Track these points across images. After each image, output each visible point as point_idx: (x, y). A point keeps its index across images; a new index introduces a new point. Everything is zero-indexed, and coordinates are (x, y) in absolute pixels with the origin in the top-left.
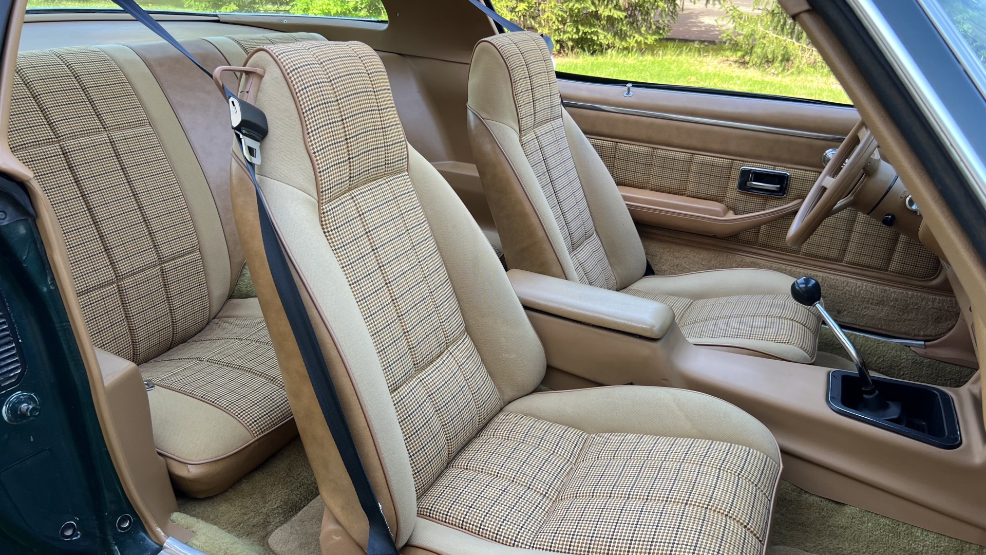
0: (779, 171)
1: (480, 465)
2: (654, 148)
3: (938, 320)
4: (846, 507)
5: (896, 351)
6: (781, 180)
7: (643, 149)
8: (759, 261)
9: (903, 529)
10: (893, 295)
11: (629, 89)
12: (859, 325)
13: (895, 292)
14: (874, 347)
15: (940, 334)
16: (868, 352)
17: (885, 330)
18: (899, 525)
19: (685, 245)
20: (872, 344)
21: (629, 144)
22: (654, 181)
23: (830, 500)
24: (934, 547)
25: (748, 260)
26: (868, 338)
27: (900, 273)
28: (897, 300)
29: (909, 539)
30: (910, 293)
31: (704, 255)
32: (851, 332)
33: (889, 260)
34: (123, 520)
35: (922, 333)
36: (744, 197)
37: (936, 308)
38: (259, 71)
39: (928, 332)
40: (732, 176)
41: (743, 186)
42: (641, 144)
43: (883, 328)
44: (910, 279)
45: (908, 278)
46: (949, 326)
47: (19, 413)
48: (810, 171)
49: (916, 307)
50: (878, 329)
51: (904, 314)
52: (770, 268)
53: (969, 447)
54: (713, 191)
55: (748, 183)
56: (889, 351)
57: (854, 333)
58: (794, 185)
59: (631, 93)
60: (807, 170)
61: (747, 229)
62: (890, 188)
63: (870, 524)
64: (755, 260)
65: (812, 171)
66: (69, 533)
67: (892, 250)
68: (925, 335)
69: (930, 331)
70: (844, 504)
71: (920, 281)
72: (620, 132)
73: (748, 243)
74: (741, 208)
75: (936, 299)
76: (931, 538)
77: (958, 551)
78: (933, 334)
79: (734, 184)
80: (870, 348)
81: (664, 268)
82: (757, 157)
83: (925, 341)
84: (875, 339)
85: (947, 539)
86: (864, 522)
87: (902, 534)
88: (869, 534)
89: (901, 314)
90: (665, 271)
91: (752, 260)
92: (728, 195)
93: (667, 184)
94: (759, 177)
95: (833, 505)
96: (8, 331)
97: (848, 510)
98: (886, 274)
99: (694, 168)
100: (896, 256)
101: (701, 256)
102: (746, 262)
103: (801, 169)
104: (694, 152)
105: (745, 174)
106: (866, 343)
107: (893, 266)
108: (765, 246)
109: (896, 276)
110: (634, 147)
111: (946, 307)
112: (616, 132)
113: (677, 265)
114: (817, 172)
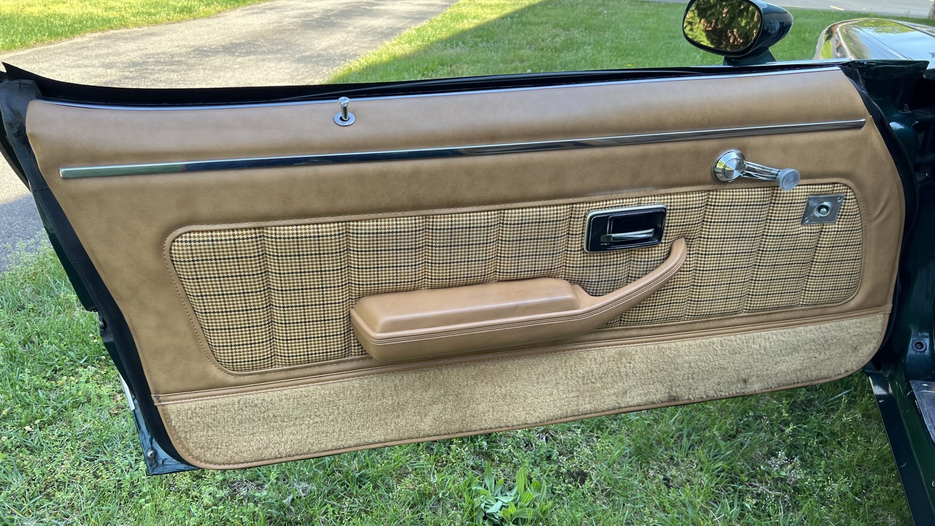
2: (426, 216)
6: (655, 218)
7: (405, 222)
10: (808, 335)
13: (811, 331)
21: (374, 220)
28: (813, 340)
30: (828, 325)
36: (595, 259)
37: (858, 335)
39: (849, 367)
40: (575, 230)
41: (594, 244)
44: (827, 307)
48: (692, 192)
49: (834, 341)
55: (603, 237)
58: (673, 223)
59: (349, 114)
60: (689, 192)
65: (695, 192)
69: (851, 364)
71: (836, 307)
72: (350, 201)
78: (855, 367)
79: (579, 242)
93: (461, 271)
104: (503, 206)
105: (598, 225)
109: (812, 309)
111: (867, 330)
112: (341, 204)
114: (705, 191)
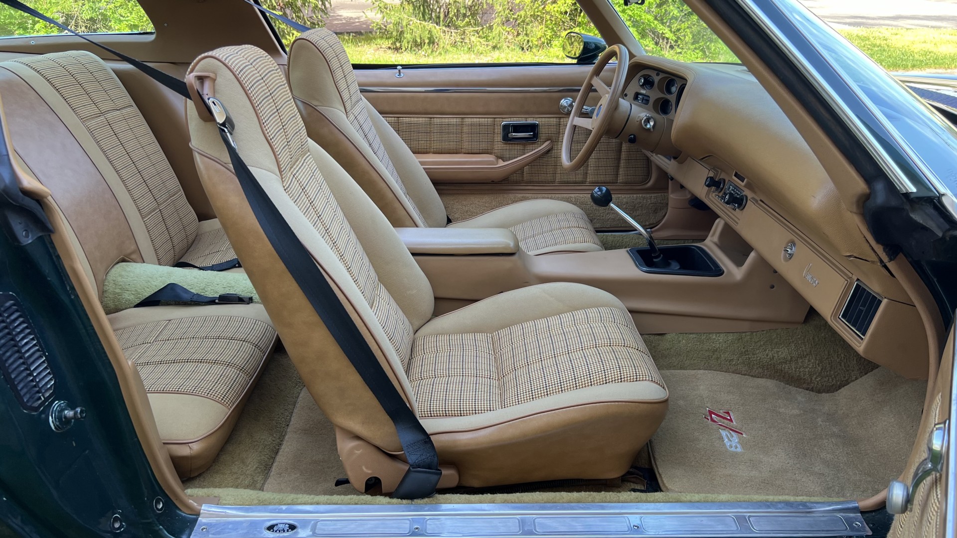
0: (530, 121)
1: (432, 373)
2: (431, 118)
3: (655, 211)
4: (666, 335)
5: (635, 240)
6: (533, 128)
7: (421, 120)
8: (527, 195)
9: (705, 337)
10: (624, 200)
11: (399, 71)
12: (606, 228)
13: (625, 198)
14: (620, 241)
15: (659, 221)
16: (618, 245)
17: (624, 227)
18: (701, 335)
19: (469, 194)
20: (619, 238)
21: (409, 117)
22: (436, 145)
23: (655, 334)
24: (725, 342)
25: (520, 196)
26: (615, 235)
27: (626, 183)
28: (627, 203)
29: (710, 341)
30: (635, 196)
31: (486, 199)
32: (602, 234)
33: (617, 175)
34: (158, 502)
35: (647, 223)
36: (507, 147)
37: (653, 203)
38: (212, 75)
39: (651, 222)
40: (496, 131)
41: (506, 138)
42: (419, 116)
43: (622, 226)
44: (633, 186)
45: (631, 185)
46: (664, 213)
47: (64, 420)
48: (552, 118)
49: (640, 205)
50: (619, 227)
51: (633, 212)
52: (537, 198)
53: (729, 272)
54: (484, 146)
55: (510, 135)
56: (631, 241)
57: (605, 234)
58: (543, 132)
59: (401, 74)
60: (550, 118)
61: (515, 172)
62: (629, 115)
63: (684, 341)
64: (524, 195)
65: (553, 118)
66: (117, 525)
67: (618, 167)
68: (650, 224)
69: (653, 220)
70: (664, 334)
71: (638, 186)
72: (399, 108)
73: (517, 183)
74: (507, 155)
75: (651, 196)
76: (722, 337)
77: (739, 339)
78: (655, 222)
79: (499, 138)
80: (618, 242)
81: (456, 216)
82: (513, 113)
83: (651, 228)
84: (619, 235)
85: (731, 334)
86: (680, 341)
87: (705, 340)
88: (685, 348)
89: (632, 212)
90: (457, 218)
91: (522, 195)
92: (496, 147)
93: (445, 145)
94: (518, 128)
95: (658, 337)
96: (37, 346)
97: (668, 337)
98: (616, 186)
99: (465, 129)
100: (621, 171)
101: (484, 200)
102: (518, 198)
103: (546, 118)
104: (463, 116)
105: (506, 127)
106: (615, 239)
107: (621, 179)
108: (530, 182)
109: (624, 186)
110: (414, 120)
111: (659, 201)
112: (396, 109)
113: (467, 212)
114: (558, 118)
